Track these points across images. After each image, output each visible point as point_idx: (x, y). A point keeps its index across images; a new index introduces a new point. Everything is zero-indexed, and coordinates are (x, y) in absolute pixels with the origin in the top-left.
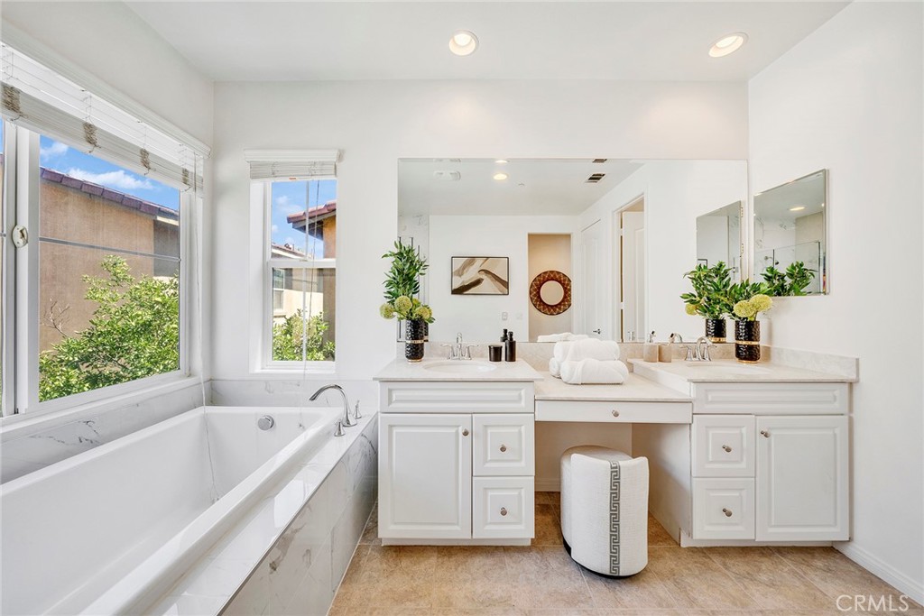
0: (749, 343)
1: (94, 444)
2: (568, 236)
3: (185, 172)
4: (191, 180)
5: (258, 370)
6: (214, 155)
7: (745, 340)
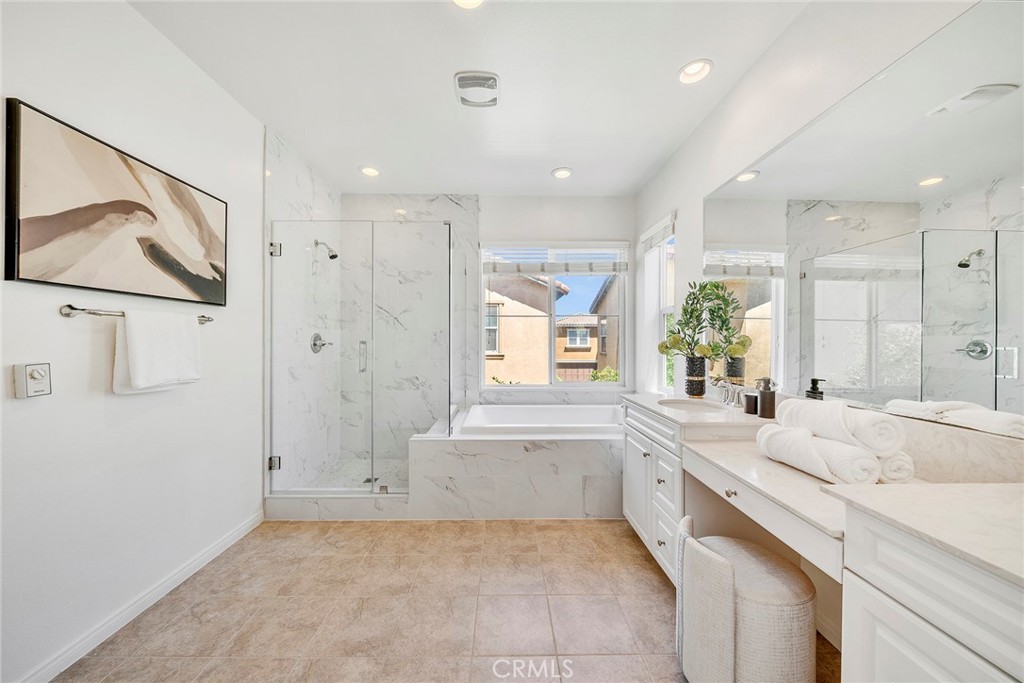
4: (617, 267)
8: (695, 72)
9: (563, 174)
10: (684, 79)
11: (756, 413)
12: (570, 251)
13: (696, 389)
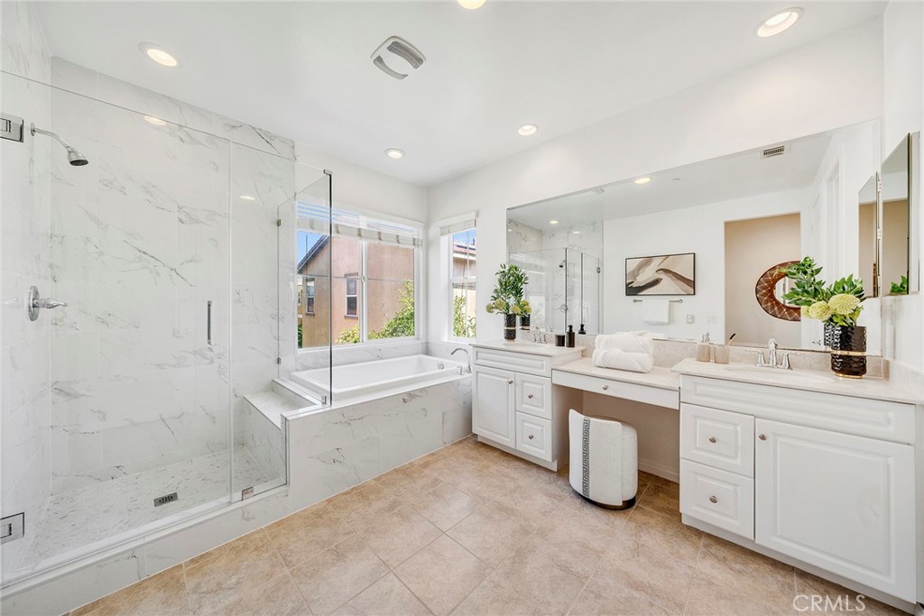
0: (845, 353)
1: (381, 359)
2: (797, 215)
3: (414, 239)
4: (416, 243)
5: (446, 340)
6: (427, 227)
7: (841, 349)
8: (528, 130)
9: (395, 155)
10: (520, 132)
11: (563, 345)
12: (382, 222)
13: (511, 335)
